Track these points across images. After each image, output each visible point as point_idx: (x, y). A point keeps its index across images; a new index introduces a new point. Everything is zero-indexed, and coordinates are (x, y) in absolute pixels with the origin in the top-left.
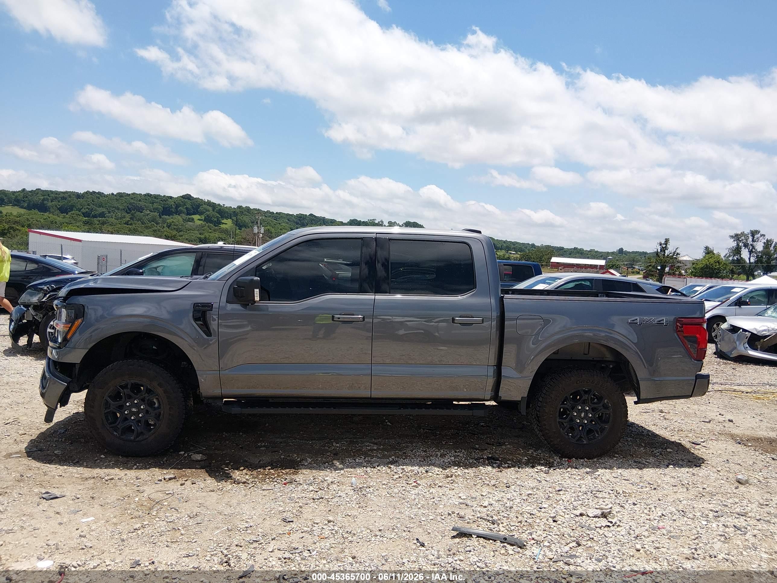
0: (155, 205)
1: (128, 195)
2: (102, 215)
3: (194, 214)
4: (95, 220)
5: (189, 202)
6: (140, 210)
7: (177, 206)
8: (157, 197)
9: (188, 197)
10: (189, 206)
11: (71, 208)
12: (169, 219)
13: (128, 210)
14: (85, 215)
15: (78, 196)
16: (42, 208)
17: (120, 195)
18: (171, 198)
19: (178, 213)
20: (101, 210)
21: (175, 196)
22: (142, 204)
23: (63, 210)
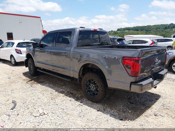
0: (163, 27)
1: (157, 25)
2: (150, 30)
3: (173, 28)
4: (148, 32)
5: (172, 25)
6: (159, 28)
7: (169, 27)
8: (164, 25)
9: (172, 24)
10: (172, 26)
11: (143, 30)
12: (166, 30)
13: (156, 29)
14: (146, 31)
15: (145, 27)
16: (137, 30)
17: (155, 25)
18: (167, 25)
19: (169, 28)
20: (150, 29)
21: (168, 24)
22: (160, 27)
23: (142, 30)
